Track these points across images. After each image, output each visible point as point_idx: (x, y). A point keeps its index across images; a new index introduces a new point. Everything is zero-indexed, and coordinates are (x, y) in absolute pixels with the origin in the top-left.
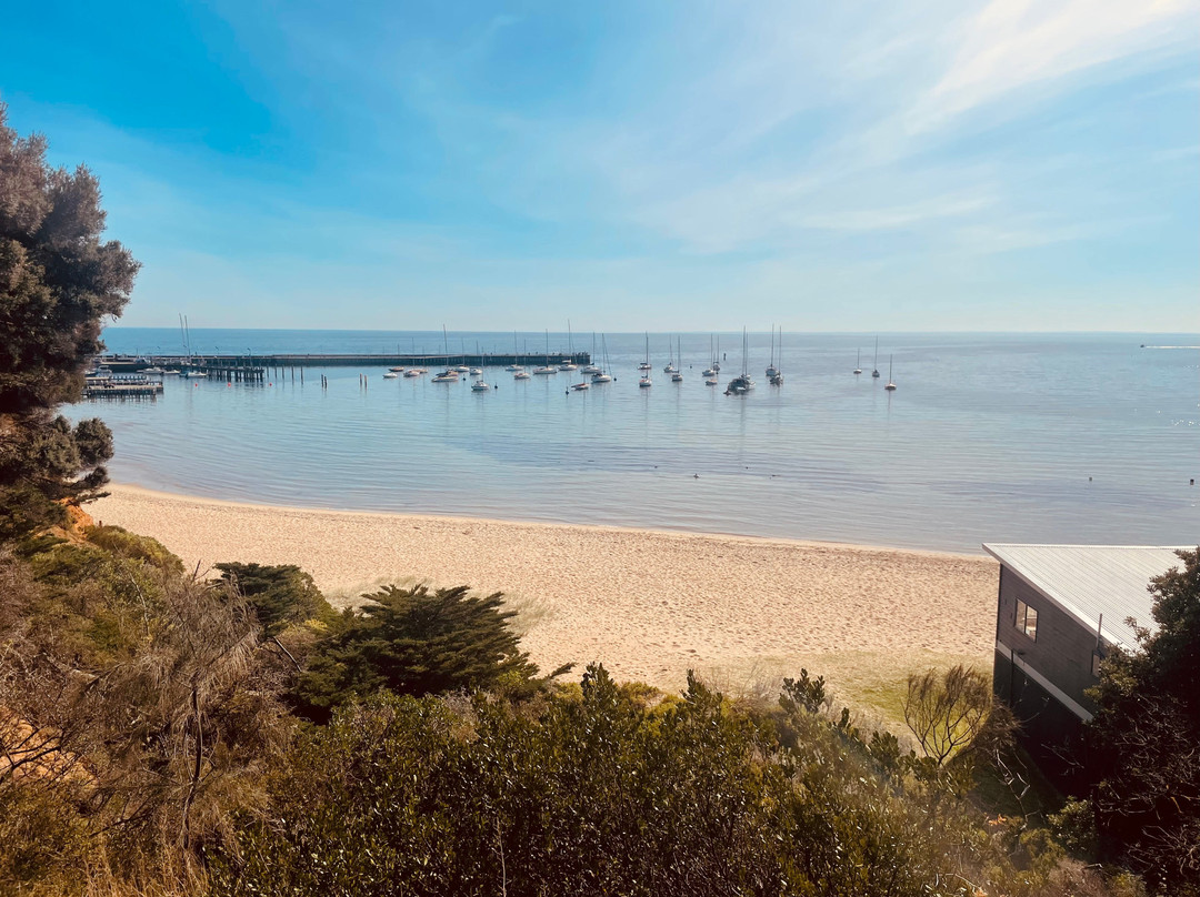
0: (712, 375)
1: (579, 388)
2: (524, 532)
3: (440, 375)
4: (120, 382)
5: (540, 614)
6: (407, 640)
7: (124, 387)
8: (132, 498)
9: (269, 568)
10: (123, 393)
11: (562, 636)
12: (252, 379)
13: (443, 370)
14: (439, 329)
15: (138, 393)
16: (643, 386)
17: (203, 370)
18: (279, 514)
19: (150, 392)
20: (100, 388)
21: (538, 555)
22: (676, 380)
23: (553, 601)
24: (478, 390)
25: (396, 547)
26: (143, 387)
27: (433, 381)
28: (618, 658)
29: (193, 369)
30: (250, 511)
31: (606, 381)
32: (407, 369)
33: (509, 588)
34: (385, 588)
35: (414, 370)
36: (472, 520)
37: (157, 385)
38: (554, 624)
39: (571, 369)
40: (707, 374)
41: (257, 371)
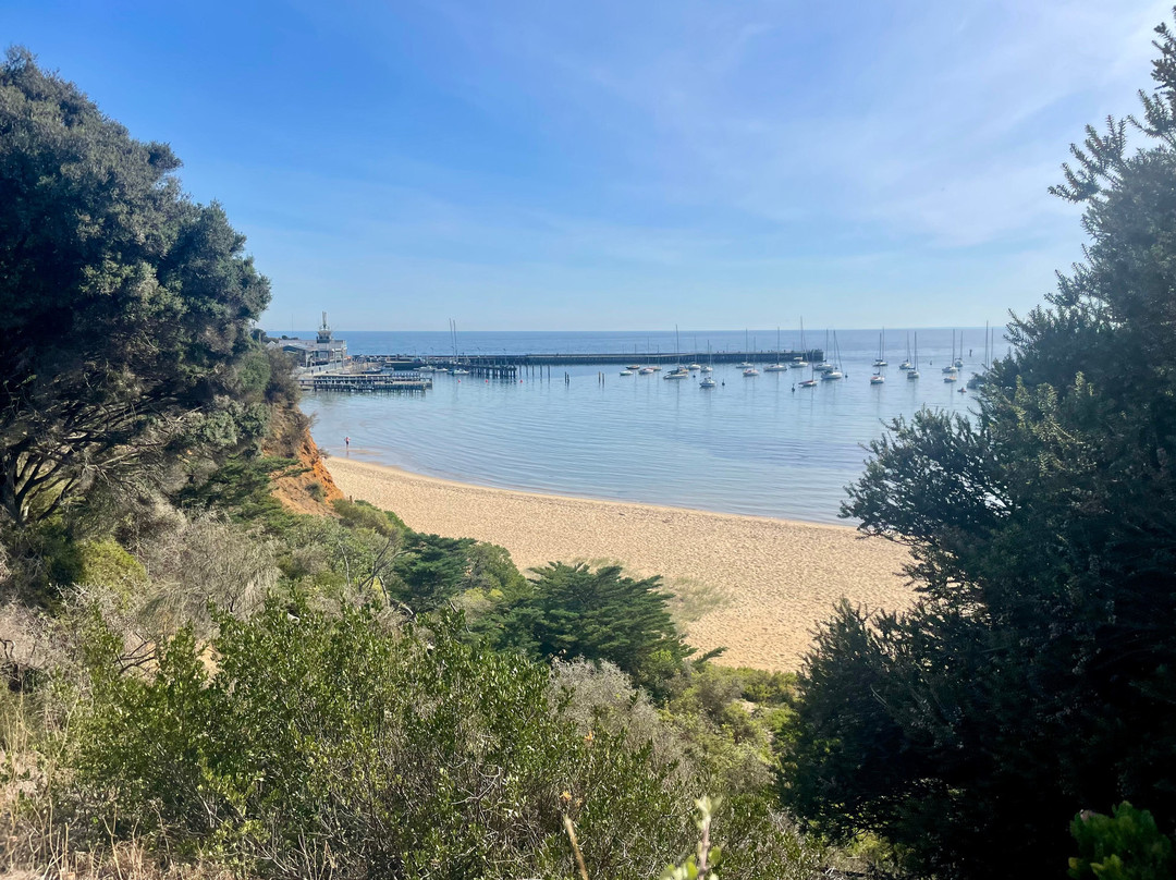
0: (952, 372)
1: (806, 385)
2: (721, 523)
3: (672, 373)
4: (398, 379)
5: (715, 602)
6: (562, 612)
7: (401, 383)
8: (391, 478)
9: (446, 539)
10: (399, 388)
11: (733, 624)
12: (507, 377)
13: (673, 367)
14: (672, 329)
15: (411, 388)
16: (874, 383)
17: (467, 368)
18: (505, 496)
19: (420, 387)
20: (383, 383)
21: (728, 545)
22: (912, 377)
23: (732, 590)
24: (706, 386)
25: (598, 530)
26: (415, 383)
27: (665, 378)
28: (784, 648)
29: (459, 367)
30: (483, 492)
31: (836, 378)
32: (642, 367)
33: (694, 574)
34: (552, 564)
35: (649, 368)
36: (675, 510)
37: (428, 381)
38: (729, 612)
39: (802, 367)
40: (947, 371)
41: (511, 369)
